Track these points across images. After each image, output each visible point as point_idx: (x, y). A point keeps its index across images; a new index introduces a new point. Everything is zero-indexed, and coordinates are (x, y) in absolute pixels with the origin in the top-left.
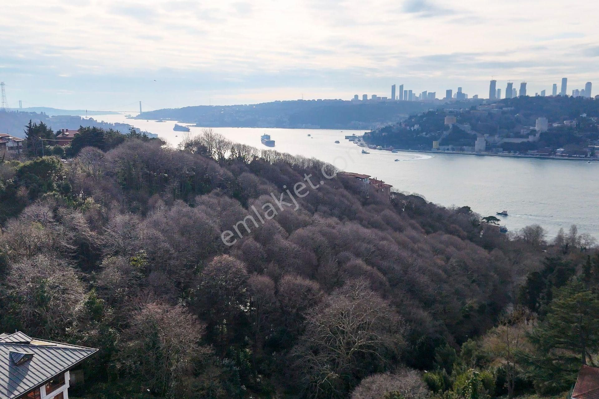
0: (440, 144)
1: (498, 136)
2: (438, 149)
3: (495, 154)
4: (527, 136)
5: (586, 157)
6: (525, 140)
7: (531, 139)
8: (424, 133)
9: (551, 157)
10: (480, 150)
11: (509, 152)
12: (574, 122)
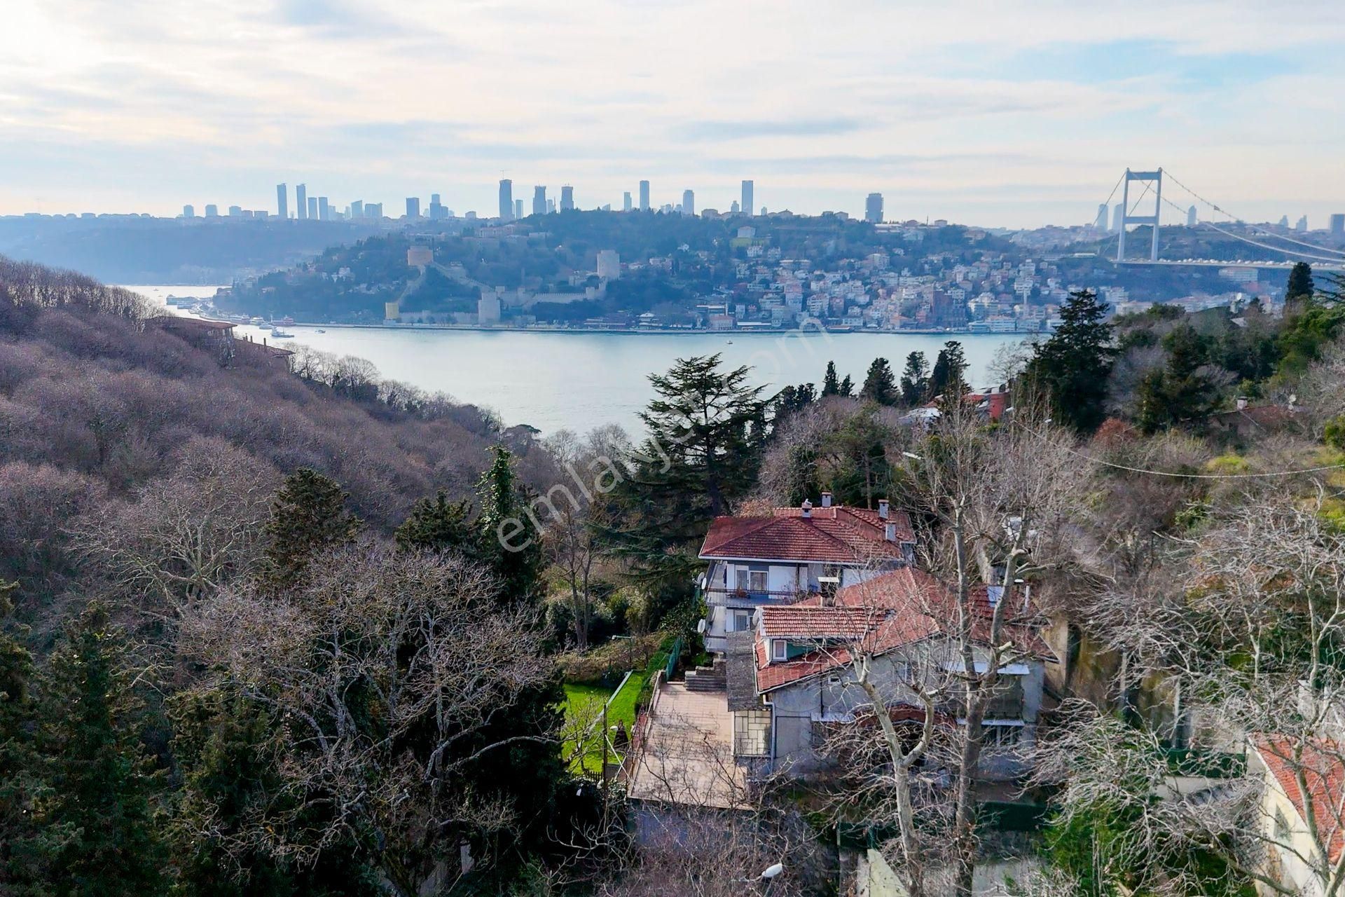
0: (401, 310)
1: (524, 290)
2: (399, 321)
3: (522, 328)
4: (581, 289)
5: (693, 328)
6: (579, 297)
7: (590, 294)
8: (364, 286)
9: (631, 330)
10: (490, 321)
11: (550, 323)
12: (668, 262)
